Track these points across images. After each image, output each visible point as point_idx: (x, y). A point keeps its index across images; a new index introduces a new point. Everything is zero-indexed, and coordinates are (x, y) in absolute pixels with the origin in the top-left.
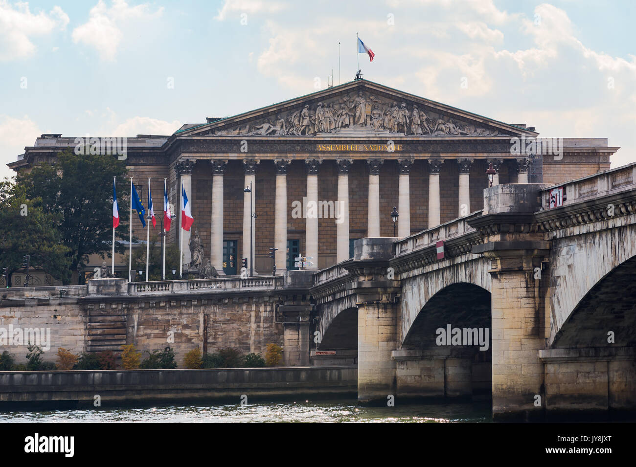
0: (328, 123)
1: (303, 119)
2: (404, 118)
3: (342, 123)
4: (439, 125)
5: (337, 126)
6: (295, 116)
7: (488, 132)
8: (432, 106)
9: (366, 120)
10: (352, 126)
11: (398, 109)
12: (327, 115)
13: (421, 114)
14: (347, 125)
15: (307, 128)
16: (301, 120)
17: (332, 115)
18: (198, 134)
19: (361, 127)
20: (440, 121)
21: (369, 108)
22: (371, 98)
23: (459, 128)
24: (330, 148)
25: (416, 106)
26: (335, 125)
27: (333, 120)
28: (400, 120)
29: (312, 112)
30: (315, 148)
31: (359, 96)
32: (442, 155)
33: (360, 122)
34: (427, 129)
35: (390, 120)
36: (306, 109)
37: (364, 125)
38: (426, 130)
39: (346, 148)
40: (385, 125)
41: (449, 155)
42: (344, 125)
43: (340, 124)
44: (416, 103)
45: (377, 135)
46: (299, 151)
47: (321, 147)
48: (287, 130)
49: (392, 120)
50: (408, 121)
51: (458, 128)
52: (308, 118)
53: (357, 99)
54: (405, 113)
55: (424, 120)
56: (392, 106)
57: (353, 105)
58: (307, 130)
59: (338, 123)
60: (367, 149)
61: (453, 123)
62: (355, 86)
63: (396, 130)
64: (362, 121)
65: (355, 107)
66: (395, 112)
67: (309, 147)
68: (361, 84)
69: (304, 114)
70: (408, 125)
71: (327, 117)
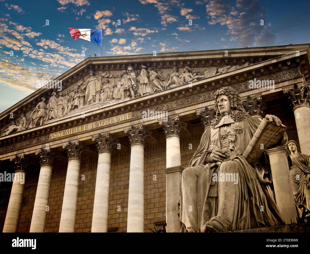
0: (61, 110)
1: (38, 111)
2: (130, 82)
3: (72, 106)
6: (34, 112)
8: (159, 59)
9: (94, 97)
10: (81, 106)
11: (125, 76)
12: (60, 102)
13: (150, 74)
14: (76, 107)
16: (36, 113)
17: (66, 101)
19: (89, 104)
20: (174, 74)
21: (99, 84)
22: (103, 74)
24: (61, 134)
25: (144, 66)
28: (127, 85)
30: (48, 138)
31: (90, 76)
32: (177, 112)
33: (88, 100)
36: (43, 102)
37: (93, 102)
38: (156, 88)
39: (75, 130)
40: (114, 96)
41: (187, 109)
42: (73, 107)
43: (70, 107)
44: (145, 64)
45: (101, 107)
46: (36, 144)
47: (53, 136)
48: (27, 127)
49: (120, 89)
50: (133, 83)
53: (88, 80)
54: (131, 76)
55: (153, 79)
56: (121, 76)
60: (95, 127)
61: (189, 72)
62: (84, 67)
63: (123, 97)
64: (90, 98)
65: (85, 89)
66: (123, 80)
67: (43, 138)
68: (89, 63)
69: (39, 107)
70: (134, 88)
71: (60, 105)
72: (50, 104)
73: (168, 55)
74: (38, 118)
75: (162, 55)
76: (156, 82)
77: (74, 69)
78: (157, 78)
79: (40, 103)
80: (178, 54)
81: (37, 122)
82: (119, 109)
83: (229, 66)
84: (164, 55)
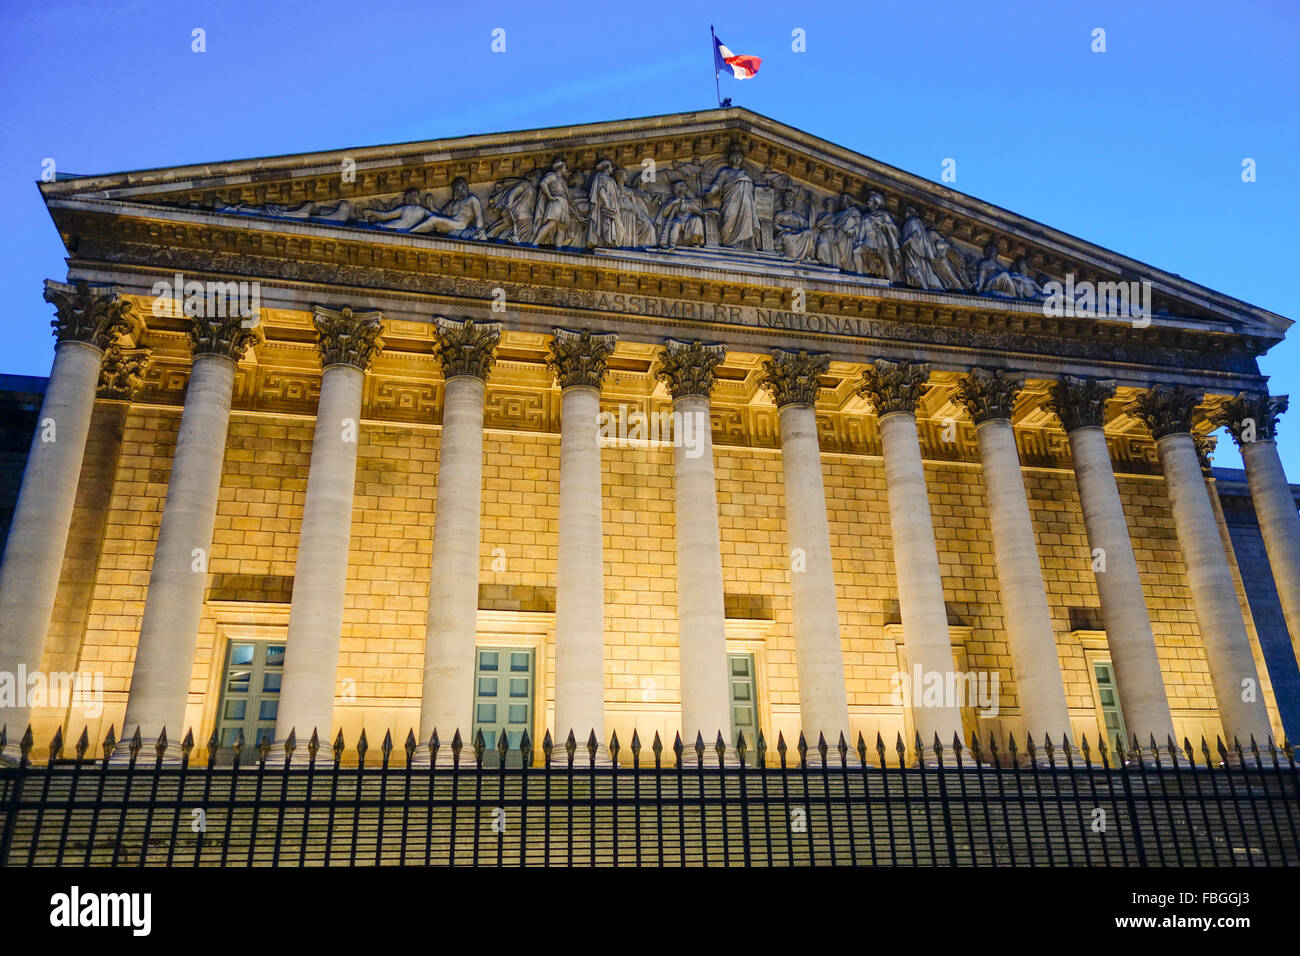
1: (548, 201)
2: (883, 237)
3: (682, 233)
4: (989, 273)
5: (664, 241)
6: (516, 198)
8: (962, 211)
9: (758, 235)
11: (858, 213)
12: (628, 203)
14: (699, 242)
15: (560, 233)
16: (541, 205)
17: (645, 208)
19: (746, 250)
21: (766, 201)
25: (913, 211)
26: (659, 238)
28: (872, 244)
30: (591, 303)
31: (730, 166)
33: (741, 238)
34: (953, 282)
35: (837, 244)
36: (559, 175)
37: (754, 247)
39: (696, 310)
42: (687, 237)
43: (675, 233)
48: (490, 236)
49: (841, 245)
52: (563, 201)
53: (727, 173)
54: (884, 221)
55: (943, 254)
56: (839, 208)
57: (715, 189)
58: (559, 240)
59: (666, 232)
60: (766, 323)
61: (1029, 275)
63: (859, 270)
64: (747, 232)
65: (721, 194)
66: (851, 222)
67: (568, 298)
68: (738, 124)
69: (549, 186)
70: (896, 259)
71: (630, 211)
72: (604, 195)
73: (990, 211)
74: (552, 225)
75: (973, 204)
76: (946, 266)
77: (687, 120)
79: (552, 176)
80: (1017, 220)
81: (546, 236)
82: (856, 302)
84: (980, 207)
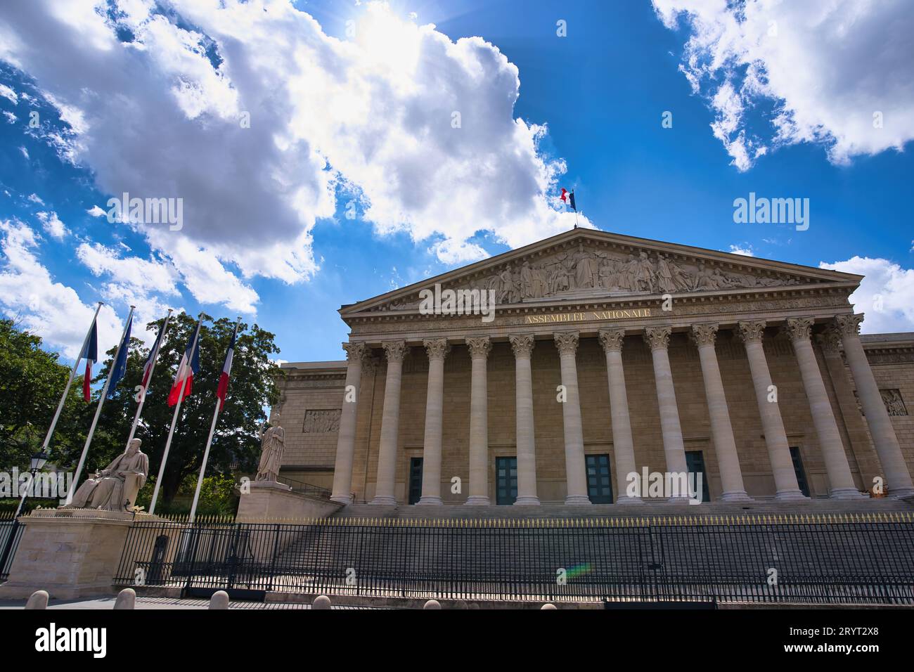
0: (539, 287)
1: (504, 283)
2: (647, 272)
3: (559, 286)
4: (700, 278)
5: (552, 290)
6: (493, 282)
7: (779, 282)
9: (592, 280)
11: (636, 262)
13: (671, 267)
14: (565, 288)
15: (510, 293)
16: (502, 285)
17: (544, 277)
18: (369, 310)
19: (586, 288)
20: (701, 274)
22: (598, 253)
23: (732, 281)
24: (544, 319)
25: (662, 256)
26: (550, 289)
27: (545, 284)
28: (642, 276)
29: (516, 276)
30: (524, 321)
31: (579, 251)
33: (585, 282)
34: (682, 285)
35: (627, 278)
36: (508, 271)
37: (590, 285)
38: (682, 287)
39: (567, 317)
40: (620, 285)
42: (561, 288)
43: (556, 286)
44: (662, 253)
45: (610, 296)
46: (501, 325)
47: (530, 319)
49: (629, 278)
50: (653, 275)
51: (730, 280)
52: (511, 282)
53: (577, 256)
54: (647, 265)
55: (677, 274)
56: (628, 261)
57: (573, 263)
58: (510, 297)
59: (553, 286)
61: (721, 275)
62: (572, 237)
63: (637, 289)
64: (587, 280)
65: (574, 267)
66: (633, 267)
67: (515, 320)
68: (579, 235)
69: (504, 277)
70: (653, 281)
72: (525, 276)
74: (506, 293)
76: (679, 278)
78: (681, 274)
79: (505, 272)
81: (504, 298)
82: (635, 303)
83: (771, 280)
84: (692, 249)
